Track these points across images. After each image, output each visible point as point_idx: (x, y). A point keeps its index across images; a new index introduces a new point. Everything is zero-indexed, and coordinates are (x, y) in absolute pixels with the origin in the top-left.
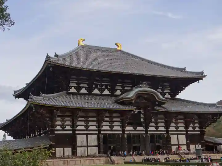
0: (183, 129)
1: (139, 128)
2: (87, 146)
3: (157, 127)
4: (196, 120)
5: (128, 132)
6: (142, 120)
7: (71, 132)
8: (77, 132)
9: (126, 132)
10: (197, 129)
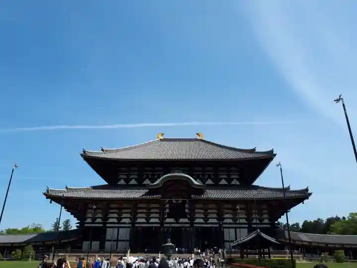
0: (243, 221)
1: (182, 220)
2: (117, 241)
3: (206, 219)
4: (265, 209)
5: (168, 225)
6: (187, 211)
7: (102, 225)
8: (107, 225)
9: (165, 225)
10: (266, 221)
